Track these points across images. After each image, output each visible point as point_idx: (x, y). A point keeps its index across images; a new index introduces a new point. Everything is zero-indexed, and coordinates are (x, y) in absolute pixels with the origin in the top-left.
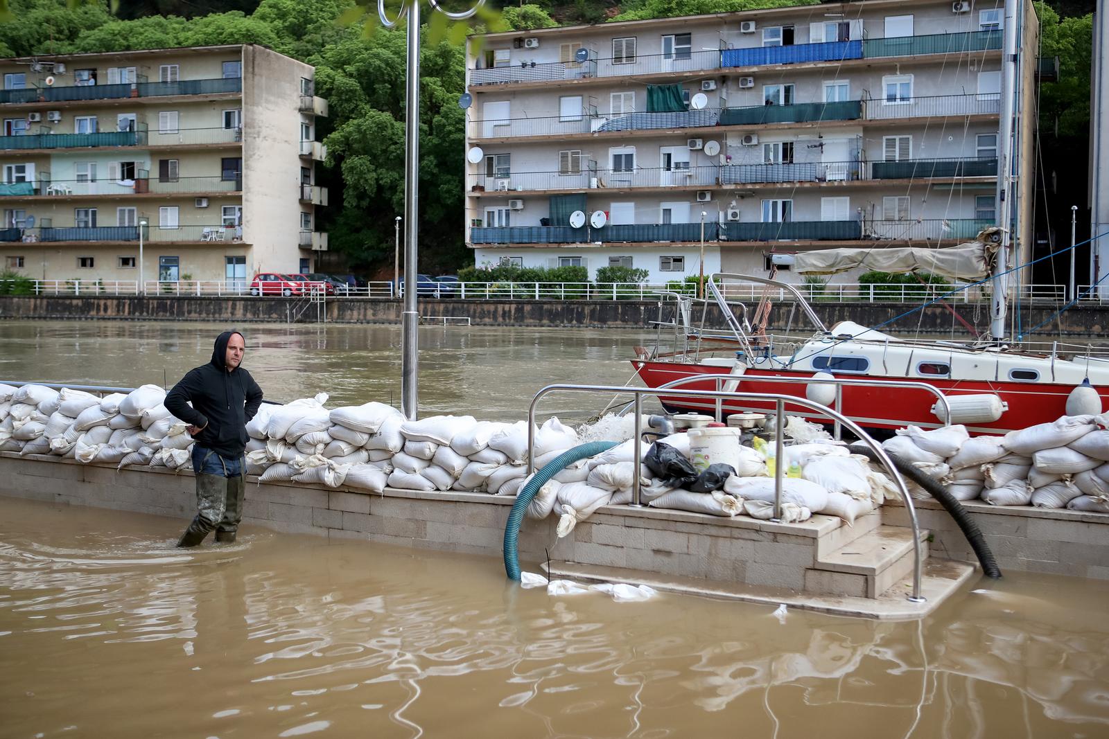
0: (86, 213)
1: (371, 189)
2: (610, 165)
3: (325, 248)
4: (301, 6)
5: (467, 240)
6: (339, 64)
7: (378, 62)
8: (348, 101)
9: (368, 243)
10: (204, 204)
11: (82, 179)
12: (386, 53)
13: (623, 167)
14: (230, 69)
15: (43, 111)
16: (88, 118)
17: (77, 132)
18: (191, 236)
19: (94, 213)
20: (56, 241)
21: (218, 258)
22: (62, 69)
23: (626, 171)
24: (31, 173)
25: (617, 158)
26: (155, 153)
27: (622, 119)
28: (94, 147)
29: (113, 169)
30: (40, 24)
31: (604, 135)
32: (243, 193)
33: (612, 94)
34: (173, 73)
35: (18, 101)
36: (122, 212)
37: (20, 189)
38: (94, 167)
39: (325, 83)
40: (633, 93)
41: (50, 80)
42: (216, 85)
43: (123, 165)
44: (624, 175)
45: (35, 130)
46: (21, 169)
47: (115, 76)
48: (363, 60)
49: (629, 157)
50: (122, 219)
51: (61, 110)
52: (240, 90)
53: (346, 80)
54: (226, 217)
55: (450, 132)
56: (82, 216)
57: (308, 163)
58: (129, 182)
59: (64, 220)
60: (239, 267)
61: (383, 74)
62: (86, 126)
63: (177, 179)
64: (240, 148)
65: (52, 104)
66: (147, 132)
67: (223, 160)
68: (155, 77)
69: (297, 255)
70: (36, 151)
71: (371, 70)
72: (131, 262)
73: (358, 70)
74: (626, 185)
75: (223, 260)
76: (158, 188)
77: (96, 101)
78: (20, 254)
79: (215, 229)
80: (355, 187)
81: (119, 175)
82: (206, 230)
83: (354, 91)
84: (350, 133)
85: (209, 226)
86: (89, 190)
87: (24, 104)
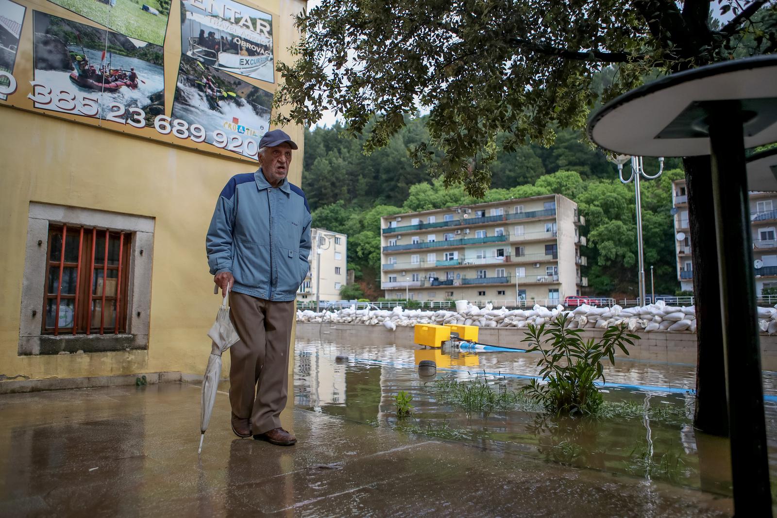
0: (481, 272)
1: (613, 257)
2: (760, 237)
3: (587, 285)
4: (558, 180)
5: (679, 277)
6: (589, 202)
7: (612, 199)
8: (598, 217)
9: (606, 282)
10: (538, 266)
11: (479, 257)
12: (615, 195)
13: (767, 237)
14: (548, 205)
15: (462, 229)
16: (482, 231)
17: (476, 237)
18: (532, 280)
19: (485, 272)
20: (469, 284)
21: (545, 290)
22: (470, 211)
23: (769, 239)
24: (456, 255)
25: (763, 234)
26: (513, 244)
27: (765, 215)
28: (485, 243)
29: (494, 252)
30: (444, 197)
31: (758, 222)
32: (558, 260)
33: (757, 203)
34: (521, 209)
35: (451, 225)
36: (498, 271)
37: (452, 262)
38: (485, 252)
39: (585, 210)
40: (771, 201)
41: (466, 216)
42: (543, 213)
43: (497, 250)
44: (768, 242)
45: (459, 237)
46: (451, 254)
47: (493, 212)
48: (602, 199)
49: (771, 233)
50: (498, 274)
51: (470, 228)
52: (555, 214)
53: (596, 208)
54: (548, 271)
55: (651, 228)
56: (479, 273)
57: (578, 246)
58: (501, 258)
59: (472, 275)
60: (555, 294)
61: (614, 204)
62: (480, 234)
63: (523, 255)
64: (556, 240)
65: (467, 226)
66: (509, 235)
67: (546, 246)
68: (512, 211)
69: (575, 288)
70: (460, 246)
71: (608, 202)
72: (502, 293)
73: (601, 203)
74: (771, 246)
75: (548, 291)
76: (515, 259)
77: (486, 223)
78: (451, 290)
79: (543, 277)
80: (606, 255)
81: (496, 255)
82: (539, 277)
83: (600, 213)
84: (602, 231)
85: (541, 275)
86: (483, 262)
87: (453, 227)
